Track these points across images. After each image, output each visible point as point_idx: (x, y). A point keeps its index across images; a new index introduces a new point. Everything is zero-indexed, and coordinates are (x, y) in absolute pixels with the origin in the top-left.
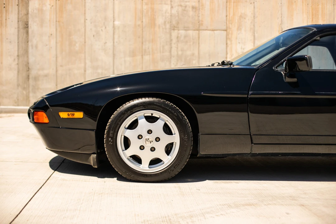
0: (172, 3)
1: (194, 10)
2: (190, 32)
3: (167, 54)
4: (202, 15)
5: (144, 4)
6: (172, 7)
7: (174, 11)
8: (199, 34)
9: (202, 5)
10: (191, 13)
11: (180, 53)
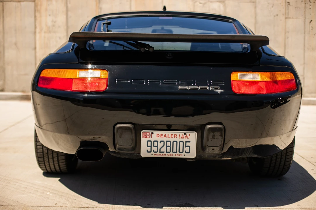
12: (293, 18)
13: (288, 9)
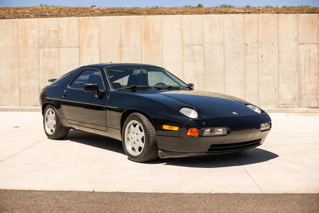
0: (39, 29)
1: (55, 33)
2: (53, 50)
3: (36, 66)
4: (61, 36)
5: (19, 30)
6: (39, 32)
7: (41, 35)
8: (59, 50)
9: (61, 29)
10: (53, 35)
11: (46, 65)
12: (250, 54)
13: (246, 48)
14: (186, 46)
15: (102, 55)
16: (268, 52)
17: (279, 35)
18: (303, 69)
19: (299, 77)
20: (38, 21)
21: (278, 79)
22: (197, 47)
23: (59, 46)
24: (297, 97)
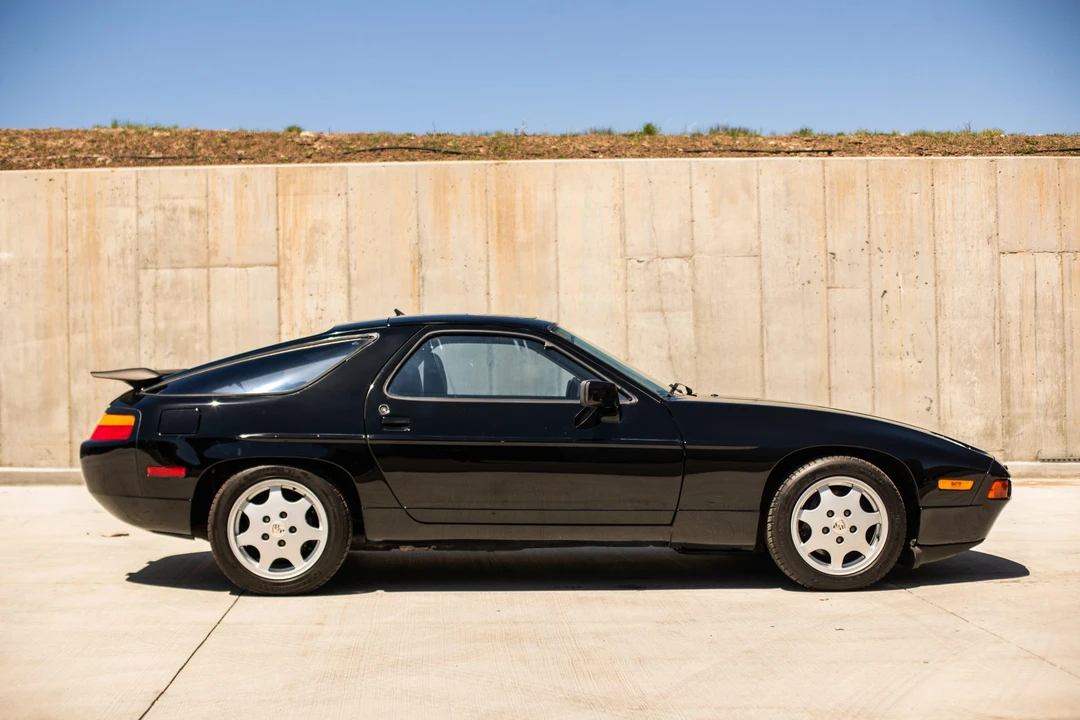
0: (140, 203)
1: (196, 218)
2: (187, 273)
3: (130, 328)
4: (216, 229)
5: (70, 207)
6: (140, 213)
7: (146, 223)
8: (208, 277)
9: (216, 205)
10: (188, 225)
11: (162, 325)
12: (844, 288)
13: (833, 268)
14: (635, 262)
15: (355, 291)
16: (904, 279)
17: (937, 223)
18: (1014, 333)
19: (1005, 360)
20: (137, 176)
21: (938, 368)
22: (673, 265)
23: (207, 260)
24: (1000, 427)
